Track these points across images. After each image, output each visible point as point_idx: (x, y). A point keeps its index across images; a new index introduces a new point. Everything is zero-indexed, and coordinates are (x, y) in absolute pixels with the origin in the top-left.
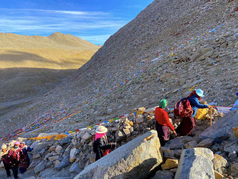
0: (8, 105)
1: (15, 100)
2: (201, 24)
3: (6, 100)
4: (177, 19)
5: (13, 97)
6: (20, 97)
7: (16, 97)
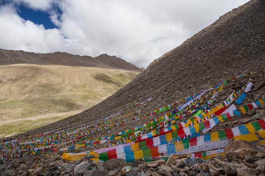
0: (53, 116)
1: (60, 112)
2: (253, 55)
3: (52, 111)
4: (225, 48)
5: (58, 109)
6: (64, 109)
7: (61, 109)
